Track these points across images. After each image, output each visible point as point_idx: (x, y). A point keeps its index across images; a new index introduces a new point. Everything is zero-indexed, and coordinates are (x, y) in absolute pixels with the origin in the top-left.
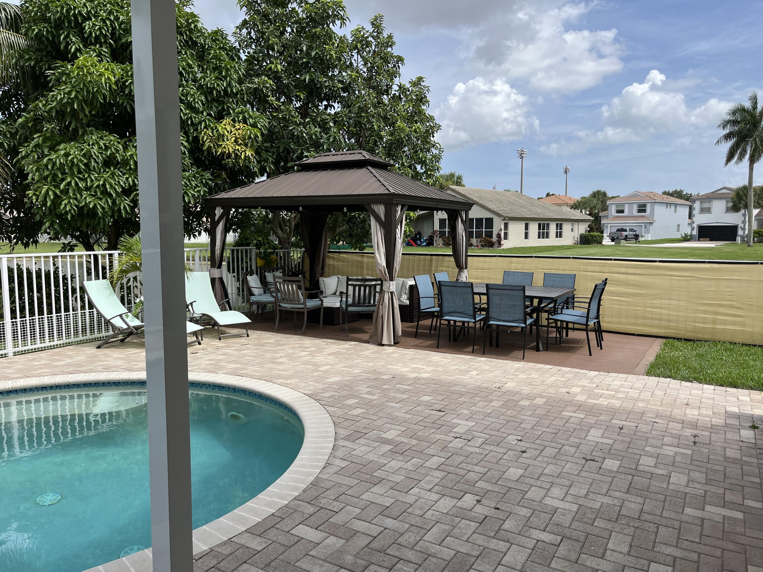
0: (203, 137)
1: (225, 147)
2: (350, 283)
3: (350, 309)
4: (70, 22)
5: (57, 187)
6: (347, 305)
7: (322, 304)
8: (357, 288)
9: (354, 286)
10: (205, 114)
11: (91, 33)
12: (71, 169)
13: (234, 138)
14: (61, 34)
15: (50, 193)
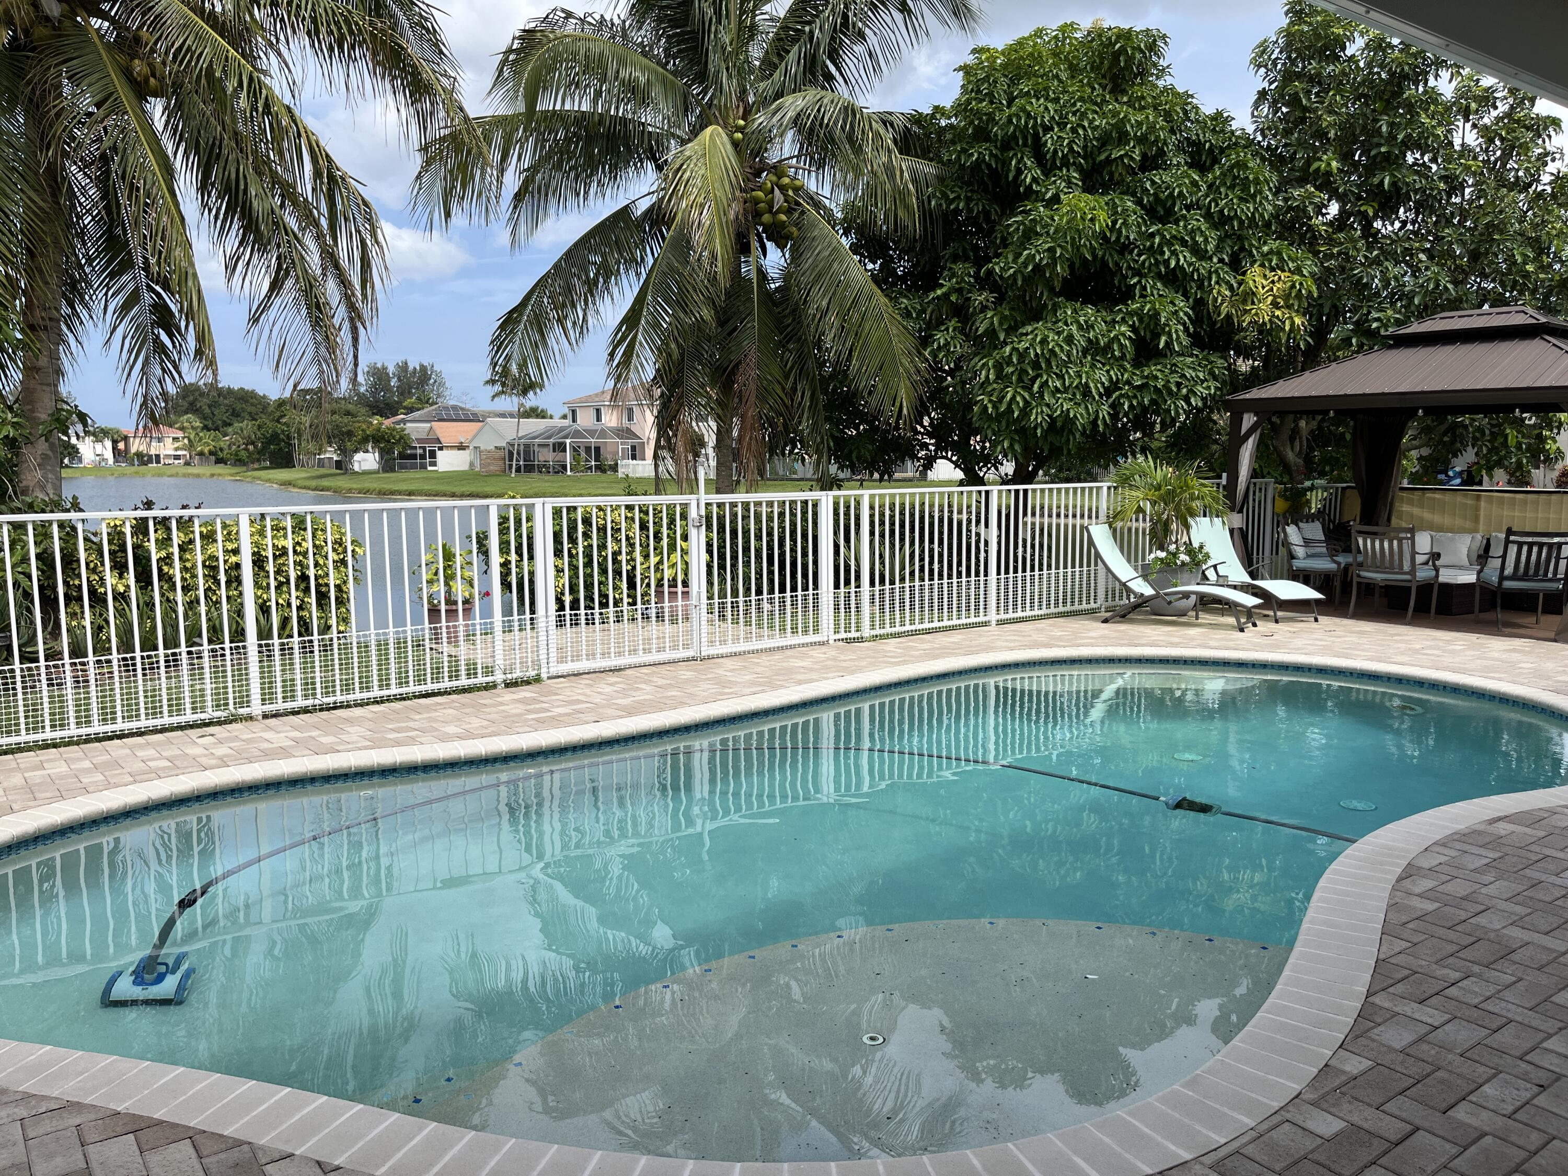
0: (1216, 299)
1: (1256, 314)
2: (1512, 538)
3: (1507, 584)
4: (1025, 139)
5: (1029, 389)
6: (1502, 578)
7: (1437, 576)
8: (1525, 548)
9: (1520, 545)
10: (1215, 260)
11: (1055, 151)
12: (1048, 362)
13: (1270, 298)
14: (1012, 159)
15: (1018, 399)
